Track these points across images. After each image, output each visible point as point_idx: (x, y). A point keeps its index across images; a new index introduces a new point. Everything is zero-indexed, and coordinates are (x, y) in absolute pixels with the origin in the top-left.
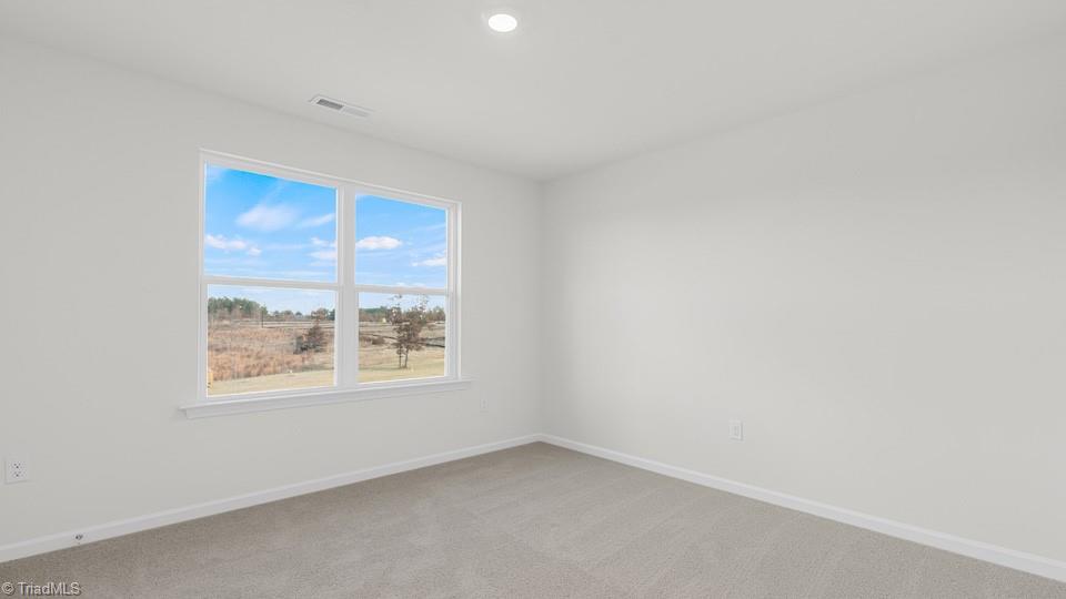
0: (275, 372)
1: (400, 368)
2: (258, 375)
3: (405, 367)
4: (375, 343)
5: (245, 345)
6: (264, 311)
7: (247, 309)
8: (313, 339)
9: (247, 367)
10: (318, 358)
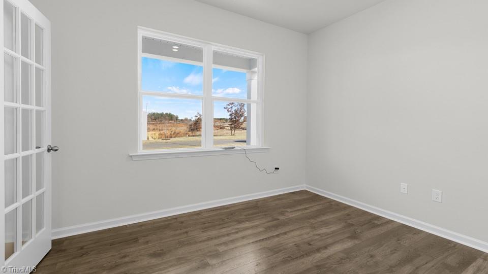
0: (181, 137)
1: (231, 135)
2: (175, 137)
3: (234, 135)
4: (221, 128)
5: (170, 128)
6: (177, 118)
7: (170, 118)
8: (195, 126)
9: (171, 134)
10: (198, 133)
